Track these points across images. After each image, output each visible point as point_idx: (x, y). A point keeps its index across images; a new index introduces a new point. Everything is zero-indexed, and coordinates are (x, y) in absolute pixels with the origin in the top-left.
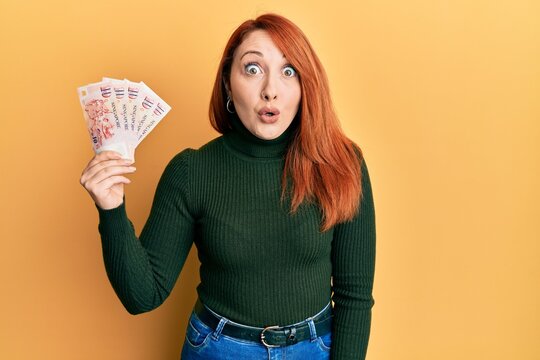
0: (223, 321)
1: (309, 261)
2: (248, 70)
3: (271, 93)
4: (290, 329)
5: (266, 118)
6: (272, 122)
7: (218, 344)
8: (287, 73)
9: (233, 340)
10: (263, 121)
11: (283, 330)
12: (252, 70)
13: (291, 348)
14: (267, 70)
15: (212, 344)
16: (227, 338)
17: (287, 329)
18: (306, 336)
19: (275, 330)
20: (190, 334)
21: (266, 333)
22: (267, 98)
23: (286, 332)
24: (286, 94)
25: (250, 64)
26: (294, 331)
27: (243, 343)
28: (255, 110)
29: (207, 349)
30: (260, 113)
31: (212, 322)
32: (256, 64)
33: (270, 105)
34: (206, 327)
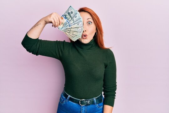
7: (67, 103)
9: (72, 102)
11: (86, 101)
23: (87, 101)
27: (74, 103)
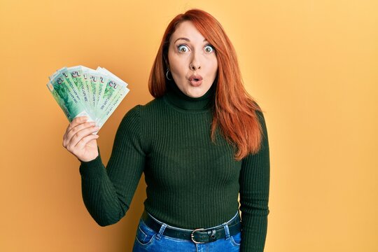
0: (164, 226)
1: (225, 182)
2: (180, 49)
3: (196, 65)
4: (211, 230)
5: (194, 82)
6: (198, 86)
8: (207, 50)
10: (192, 85)
12: (183, 49)
13: (212, 244)
14: (193, 49)
15: (156, 242)
16: (167, 238)
17: (209, 230)
18: (222, 235)
19: (201, 231)
20: (139, 236)
21: (195, 233)
22: (194, 68)
24: (207, 65)
25: (181, 45)
26: (214, 232)
28: (186, 77)
29: (152, 246)
30: (190, 80)
31: (156, 227)
32: (185, 45)
33: (196, 74)
34: (151, 231)
